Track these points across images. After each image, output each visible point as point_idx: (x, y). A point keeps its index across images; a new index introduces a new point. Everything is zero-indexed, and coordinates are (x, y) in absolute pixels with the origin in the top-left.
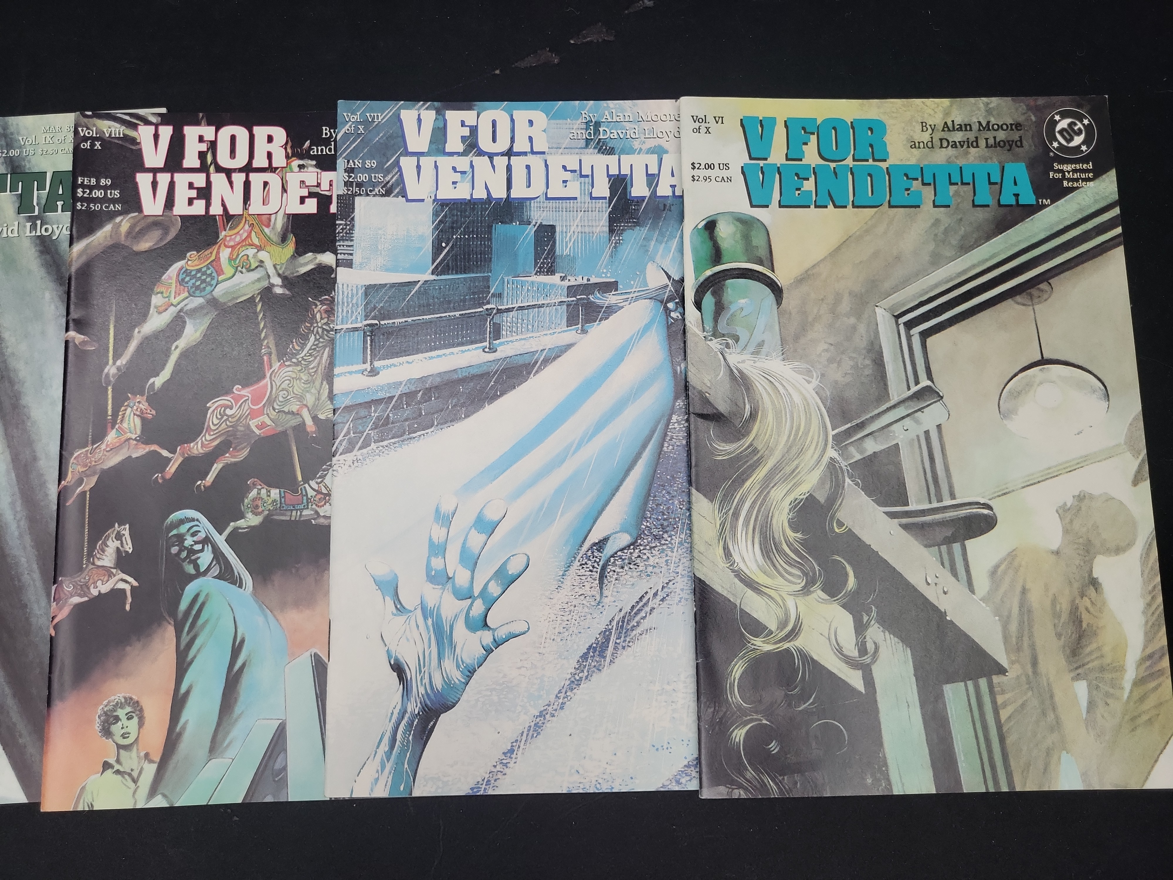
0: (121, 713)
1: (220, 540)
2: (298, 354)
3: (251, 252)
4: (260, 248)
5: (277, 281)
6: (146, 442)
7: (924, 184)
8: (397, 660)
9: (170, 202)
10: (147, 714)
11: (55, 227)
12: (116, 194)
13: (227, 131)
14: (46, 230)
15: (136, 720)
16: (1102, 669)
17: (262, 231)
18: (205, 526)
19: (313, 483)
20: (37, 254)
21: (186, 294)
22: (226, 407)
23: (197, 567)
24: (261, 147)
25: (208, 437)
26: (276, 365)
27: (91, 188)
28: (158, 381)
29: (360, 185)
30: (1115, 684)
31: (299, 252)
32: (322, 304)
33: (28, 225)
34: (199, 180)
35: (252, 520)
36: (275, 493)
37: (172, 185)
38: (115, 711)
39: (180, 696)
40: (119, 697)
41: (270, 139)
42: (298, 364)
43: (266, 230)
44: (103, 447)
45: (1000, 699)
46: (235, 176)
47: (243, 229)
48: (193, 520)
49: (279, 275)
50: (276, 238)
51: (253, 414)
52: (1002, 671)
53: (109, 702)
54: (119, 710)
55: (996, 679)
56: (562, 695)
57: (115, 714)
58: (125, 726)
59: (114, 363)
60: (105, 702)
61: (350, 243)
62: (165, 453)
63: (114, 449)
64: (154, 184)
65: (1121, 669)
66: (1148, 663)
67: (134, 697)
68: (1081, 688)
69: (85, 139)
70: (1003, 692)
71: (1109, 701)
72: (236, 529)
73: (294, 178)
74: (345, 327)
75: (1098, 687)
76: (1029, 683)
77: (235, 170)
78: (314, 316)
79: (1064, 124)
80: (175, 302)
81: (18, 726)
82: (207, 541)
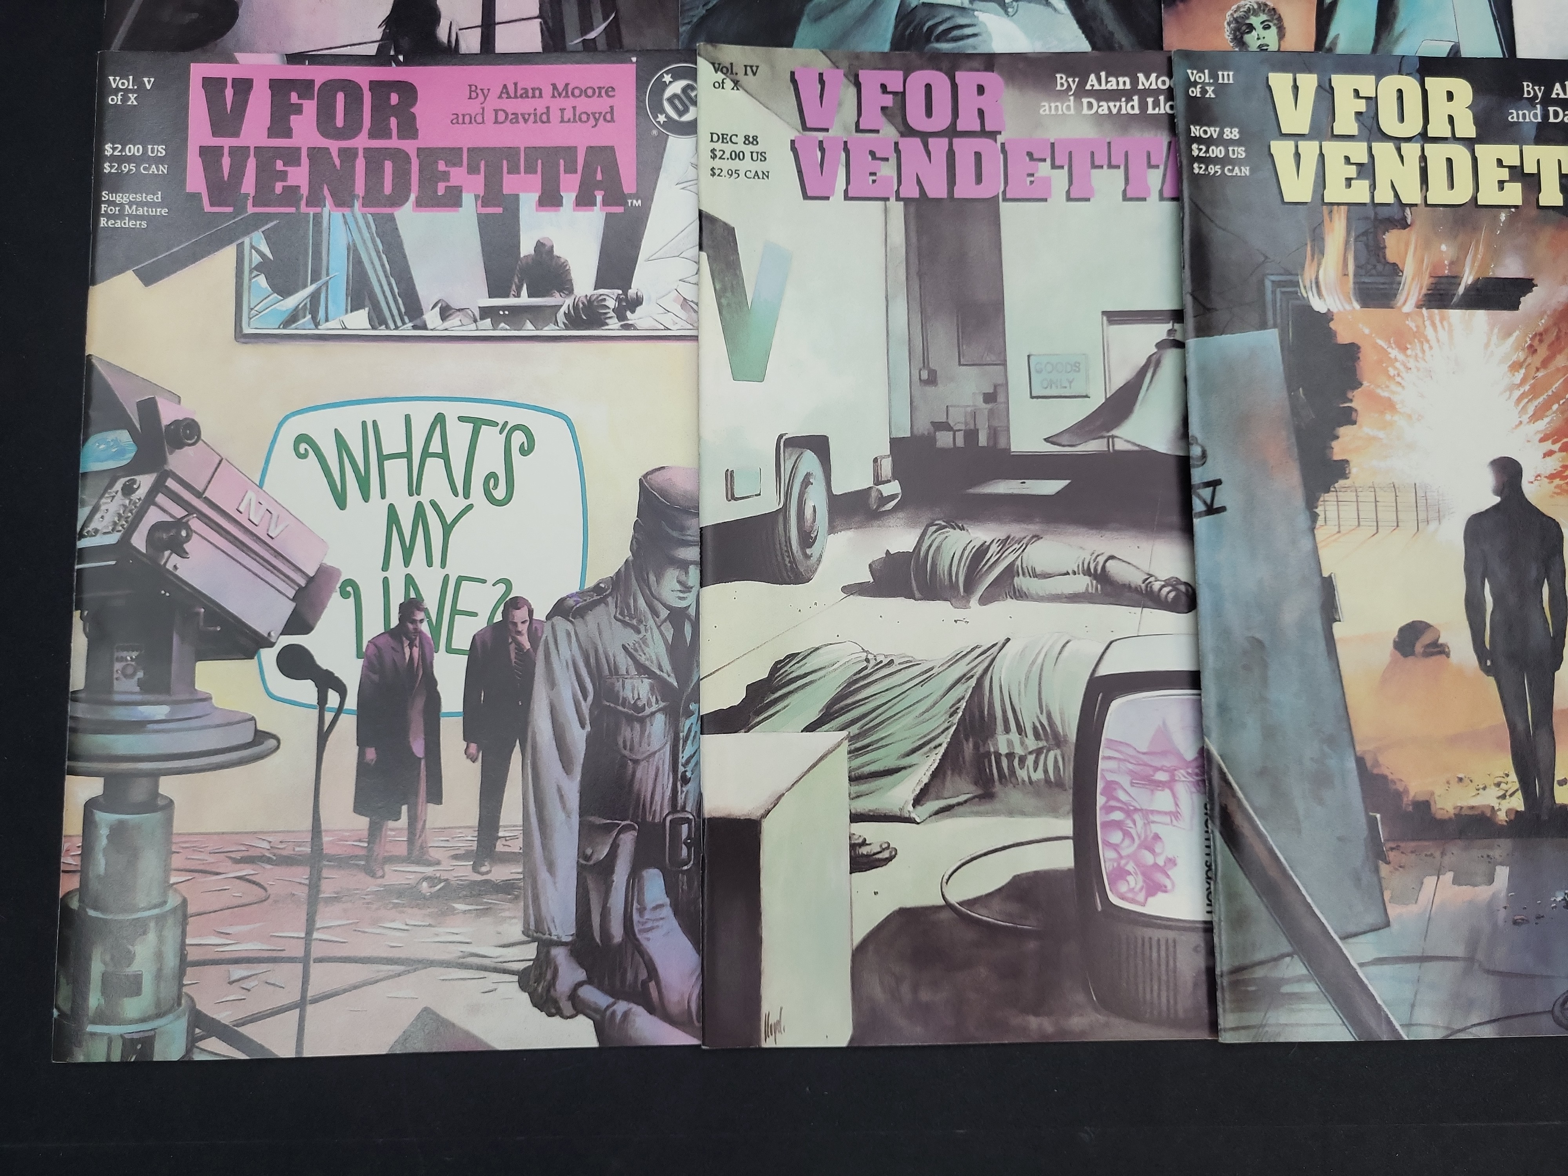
0: (1255, 21)
10: (1287, 23)
15: (1274, 30)
38: (1248, 18)
39: (1325, 6)
40: (1250, 2)
53: (1239, 8)
54: (1252, 17)
57: (1248, 22)
58: (1261, 37)
60: (1234, 7)
67: (1269, 3)
81: (1116, 35)
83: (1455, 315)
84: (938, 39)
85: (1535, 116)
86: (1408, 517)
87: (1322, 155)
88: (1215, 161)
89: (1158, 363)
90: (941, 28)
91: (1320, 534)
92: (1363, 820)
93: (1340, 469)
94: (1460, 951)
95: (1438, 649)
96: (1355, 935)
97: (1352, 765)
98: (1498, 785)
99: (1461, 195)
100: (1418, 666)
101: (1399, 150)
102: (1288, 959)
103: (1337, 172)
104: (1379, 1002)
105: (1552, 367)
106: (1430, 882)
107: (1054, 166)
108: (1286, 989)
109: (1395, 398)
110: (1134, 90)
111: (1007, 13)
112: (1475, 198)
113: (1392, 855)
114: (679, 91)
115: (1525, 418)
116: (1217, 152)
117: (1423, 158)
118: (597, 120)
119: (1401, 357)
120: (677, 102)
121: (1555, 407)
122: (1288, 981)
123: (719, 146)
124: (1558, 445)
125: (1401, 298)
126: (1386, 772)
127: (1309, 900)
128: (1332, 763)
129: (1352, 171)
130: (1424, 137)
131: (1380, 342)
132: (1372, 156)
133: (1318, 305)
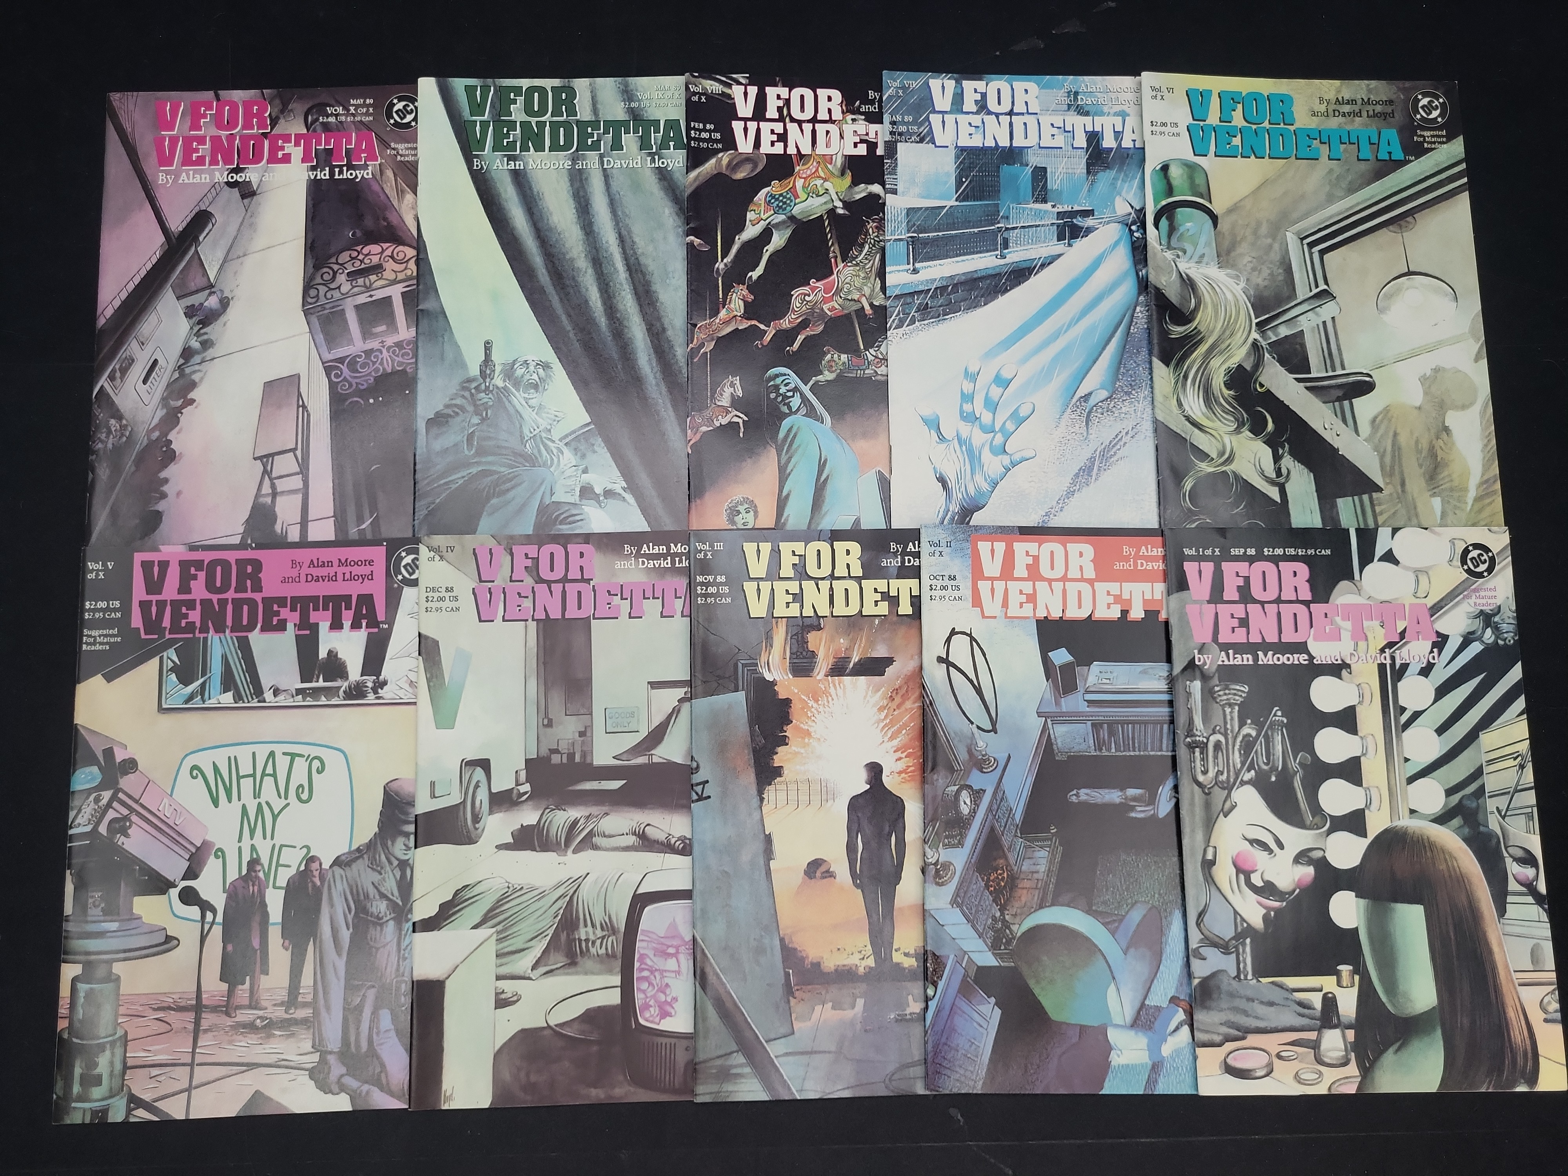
0: (741, 508)
1: (806, 389)
2: (857, 257)
3: (819, 182)
4: (825, 180)
5: (839, 204)
6: (748, 319)
7: (1321, 143)
8: (941, 474)
9: (757, 144)
10: (760, 509)
11: (669, 161)
12: (718, 136)
13: (797, 92)
14: (663, 163)
15: (752, 513)
16: (1452, 490)
17: (827, 167)
18: (794, 379)
19: (871, 351)
20: (657, 181)
21: (772, 212)
22: (805, 295)
23: (790, 408)
24: (823, 105)
25: (793, 317)
26: (841, 266)
27: (700, 131)
28: (755, 274)
29: (900, 134)
30: (1461, 500)
31: (855, 183)
32: (873, 222)
33: (649, 159)
34: (779, 128)
35: (828, 376)
36: (844, 357)
37: (758, 130)
38: (737, 507)
39: (782, 500)
40: (738, 497)
41: (830, 99)
42: (857, 265)
43: (829, 166)
44: (717, 321)
45: (1378, 509)
46: (804, 125)
47: (812, 166)
48: (785, 375)
49: (840, 200)
50: (836, 173)
51: (825, 300)
52: (1379, 489)
53: (732, 501)
54: (739, 506)
55: (1375, 495)
56: (1061, 502)
57: (737, 509)
58: (744, 518)
59: (722, 261)
60: (729, 501)
61: (895, 177)
62: (762, 327)
63: (727, 322)
64: (746, 130)
65: (1465, 490)
66: (1485, 486)
67: (750, 497)
68: (1437, 502)
69: (695, 94)
70: (1380, 505)
71: (1457, 512)
72: (817, 382)
73: (848, 128)
74: (893, 238)
75: (1449, 502)
76: (1399, 498)
77: (804, 121)
78: (868, 231)
79: (1425, 101)
80: (764, 217)
81: (663, 518)
82: (796, 389)
83: (847, 679)
84: (561, 523)
85: (897, 562)
86: (816, 798)
87: (773, 589)
88: (711, 595)
89: (679, 711)
90: (563, 516)
91: (765, 809)
92: (782, 973)
93: (778, 772)
94: (833, 1048)
95: (829, 874)
96: (775, 1039)
97: (777, 943)
98: (860, 952)
99: (853, 610)
100: (818, 884)
101: (817, 585)
102: (735, 1054)
103: (781, 599)
104: (785, 1077)
105: (903, 709)
106: (818, 1008)
107: (622, 599)
108: (734, 1071)
109: (811, 729)
110: (668, 554)
111: (600, 506)
112: (861, 611)
113: (797, 994)
114: (410, 562)
115: (886, 739)
116: (712, 590)
117: (831, 589)
118: (363, 579)
119: (815, 705)
120: (409, 568)
121: (904, 731)
122: (736, 1066)
123: (431, 594)
124: (905, 754)
125: (816, 671)
126: (796, 946)
127: (749, 1020)
128: (766, 941)
129: (790, 598)
130: (832, 577)
131: (803, 697)
132: (801, 589)
133: (769, 677)
